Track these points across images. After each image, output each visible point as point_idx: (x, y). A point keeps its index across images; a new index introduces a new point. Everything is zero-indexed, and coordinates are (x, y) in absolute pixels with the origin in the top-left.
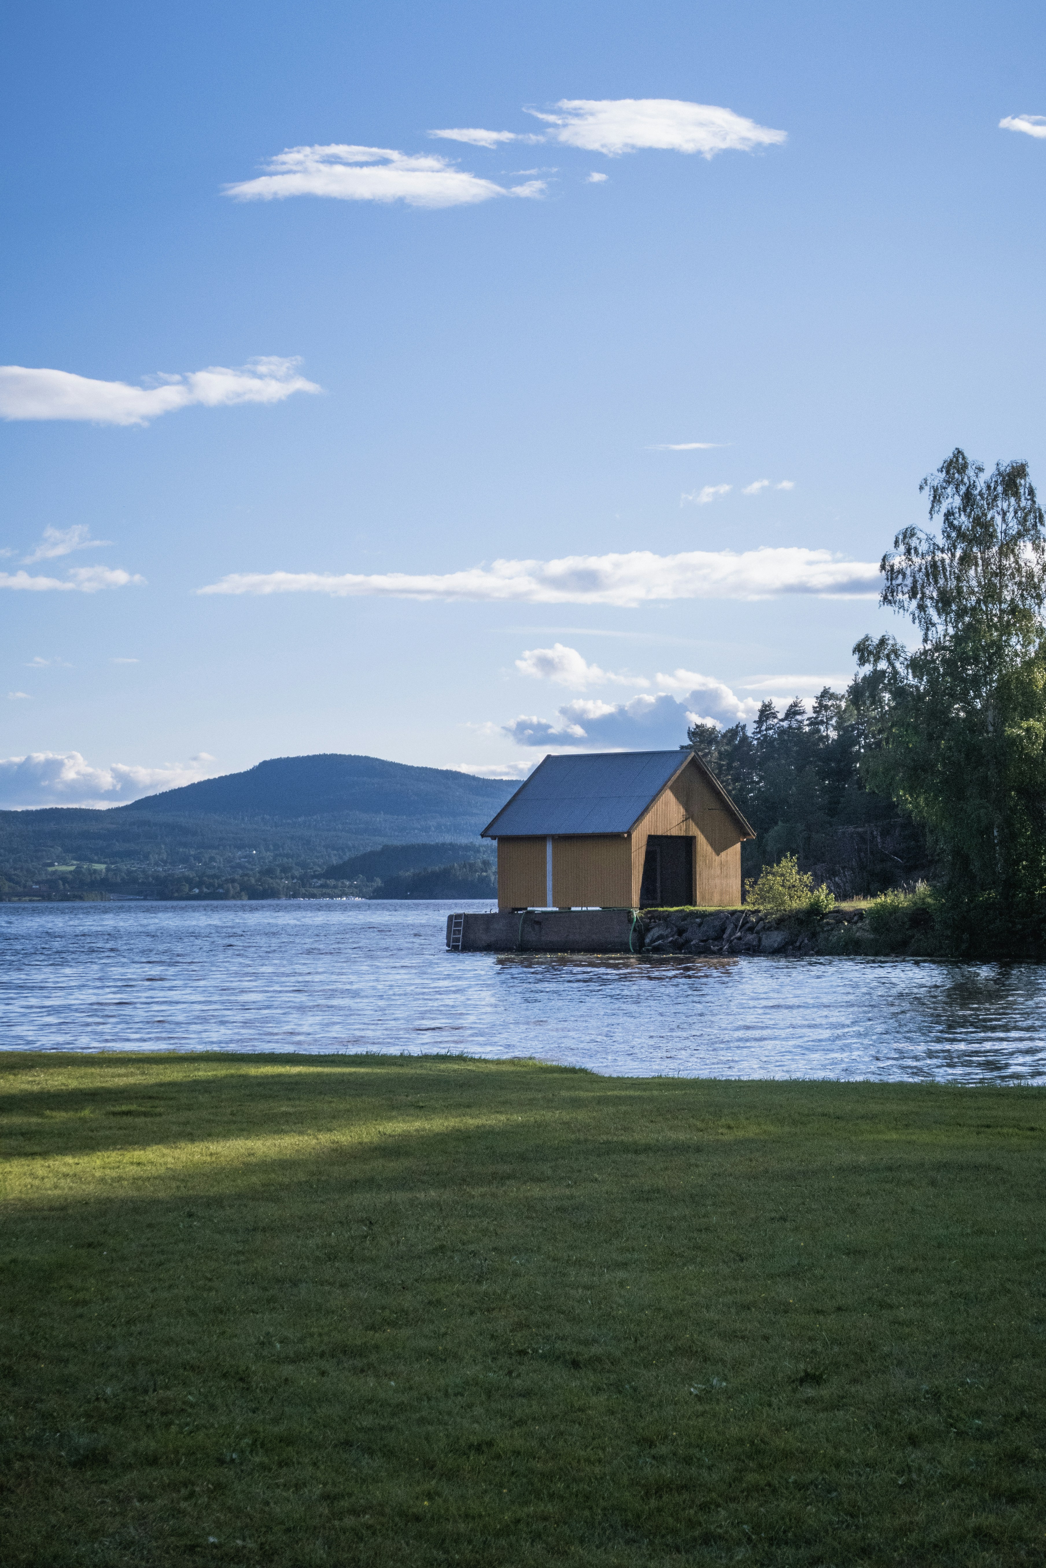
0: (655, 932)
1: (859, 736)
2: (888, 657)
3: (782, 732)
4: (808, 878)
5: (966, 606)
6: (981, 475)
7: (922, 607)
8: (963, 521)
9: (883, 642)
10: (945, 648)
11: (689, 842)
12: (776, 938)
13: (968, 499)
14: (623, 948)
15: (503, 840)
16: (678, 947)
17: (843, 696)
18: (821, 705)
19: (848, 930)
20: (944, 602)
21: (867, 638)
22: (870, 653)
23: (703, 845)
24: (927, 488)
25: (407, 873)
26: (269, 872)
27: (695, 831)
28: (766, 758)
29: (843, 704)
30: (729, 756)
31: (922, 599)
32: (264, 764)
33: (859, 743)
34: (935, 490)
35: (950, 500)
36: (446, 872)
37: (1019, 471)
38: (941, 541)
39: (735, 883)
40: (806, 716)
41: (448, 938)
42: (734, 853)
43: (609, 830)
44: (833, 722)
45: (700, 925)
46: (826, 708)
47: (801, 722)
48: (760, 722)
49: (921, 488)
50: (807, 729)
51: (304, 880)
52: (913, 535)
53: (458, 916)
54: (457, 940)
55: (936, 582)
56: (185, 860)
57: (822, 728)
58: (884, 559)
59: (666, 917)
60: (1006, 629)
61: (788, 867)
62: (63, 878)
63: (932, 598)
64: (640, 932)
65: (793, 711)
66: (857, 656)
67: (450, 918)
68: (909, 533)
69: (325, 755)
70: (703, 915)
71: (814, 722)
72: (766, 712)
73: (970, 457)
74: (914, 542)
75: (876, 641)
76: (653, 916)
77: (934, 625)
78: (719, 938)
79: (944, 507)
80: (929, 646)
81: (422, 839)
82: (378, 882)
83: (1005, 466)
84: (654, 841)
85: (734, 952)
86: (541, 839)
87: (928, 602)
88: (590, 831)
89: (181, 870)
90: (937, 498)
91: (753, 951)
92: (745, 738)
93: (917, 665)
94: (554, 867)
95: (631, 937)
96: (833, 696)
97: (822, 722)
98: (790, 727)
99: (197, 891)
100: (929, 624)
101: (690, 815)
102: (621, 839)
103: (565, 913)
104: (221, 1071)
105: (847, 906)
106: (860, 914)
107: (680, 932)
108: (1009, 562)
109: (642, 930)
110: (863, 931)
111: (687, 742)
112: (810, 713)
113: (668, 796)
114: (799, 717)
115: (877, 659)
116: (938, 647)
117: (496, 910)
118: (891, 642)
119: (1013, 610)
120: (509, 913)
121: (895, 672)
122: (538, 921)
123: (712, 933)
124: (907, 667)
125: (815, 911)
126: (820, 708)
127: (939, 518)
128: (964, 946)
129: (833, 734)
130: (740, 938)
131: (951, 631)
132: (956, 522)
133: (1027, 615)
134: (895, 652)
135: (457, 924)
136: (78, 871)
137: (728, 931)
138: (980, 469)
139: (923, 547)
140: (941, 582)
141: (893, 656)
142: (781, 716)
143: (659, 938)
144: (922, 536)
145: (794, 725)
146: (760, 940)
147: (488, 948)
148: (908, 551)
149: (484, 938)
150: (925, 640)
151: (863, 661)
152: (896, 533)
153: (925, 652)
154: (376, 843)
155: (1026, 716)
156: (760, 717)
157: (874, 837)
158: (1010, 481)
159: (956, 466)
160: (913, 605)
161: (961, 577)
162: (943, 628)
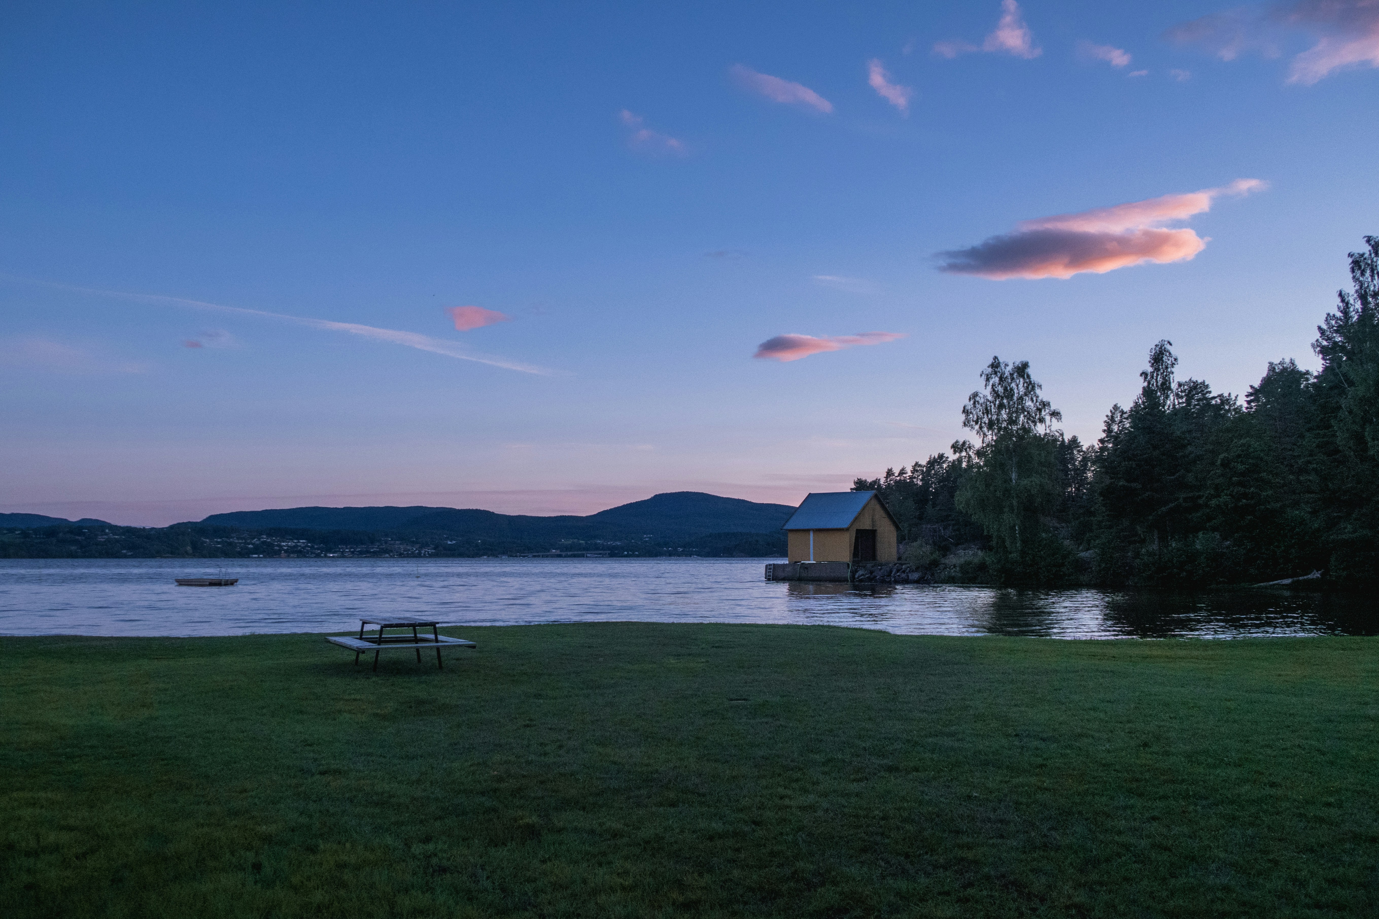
0: (860, 573)
1: (932, 483)
2: (966, 450)
3: (896, 482)
5: (1001, 427)
6: (1007, 367)
7: (981, 428)
8: (1000, 389)
9: (964, 443)
10: (992, 445)
11: (873, 532)
12: (916, 576)
13: (1001, 379)
14: (845, 580)
15: (791, 531)
16: (871, 580)
17: (924, 466)
18: (914, 470)
19: (949, 572)
20: (991, 425)
21: (957, 442)
22: (958, 448)
23: (879, 533)
24: (983, 375)
25: (721, 546)
26: (657, 544)
27: (876, 527)
28: (889, 494)
29: (925, 469)
30: (872, 493)
31: (981, 424)
32: (656, 496)
33: (932, 487)
34: (987, 375)
35: (993, 380)
36: (739, 545)
37: (1025, 365)
38: (990, 398)
39: (894, 551)
40: (908, 475)
41: (766, 574)
43: (839, 527)
44: (920, 477)
45: (881, 569)
46: (917, 471)
47: (906, 477)
48: (887, 478)
49: (981, 375)
50: (908, 481)
51: (675, 549)
52: (977, 395)
53: (770, 565)
54: (769, 576)
55: (988, 416)
57: (915, 480)
58: (964, 408)
59: (865, 566)
62: (566, 546)
63: (985, 423)
64: (853, 572)
65: (902, 472)
66: (952, 450)
67: (766, 566)
68: (975, 395)
69: (683, 492)
70: (881, 565)
71: (911, 478)
72: (890, 473)
73: (1001, 360)
74: (978, 399)
75: (961, 443)
76: (859, 565)
77: (987, 436)
78: (889, 576)
79: (991, 383)
80: (984, 445)
81: (728, 530)
82: (708, 549)
83: (1018, 363)
84: (858, 532)
85: (898, 582)
86: (807, 531)
87: (983, 425)
88: (830, 527)
90: (988, 379)
91: (907, 581)
92: (879, 485)
93: (979, 453)
94: (814, 542)
95: (849, 575)
96: (920, 466)
97: (915, 478)
98: (900, 480)
99: (626, 553)
100: (985, 435)
101: (874, 520)
102: (844, 531)
103: (818, 564)
105: (947, 561)
106: (953, 565)
107: (871, 572)
108: (1021, 407)
110: (955, 573)
111: (853, 486)
113: (865, 512)
114: (904, 475)
115: (961, 451)
116: (988, 446)
117: (788, 562)
118: (968, 443)
119: (1024, 428)
120: (793, 564)
121: (970, 457)
122: (806, 567)
123: (886, 574)
124: (975, 454)
125: (932, 563)
126: (914, 471)
127: (989, 388)
128: (1002, 580)
129: (920, 483)
130: (899, 576)
131: (994, 438)
132: (996, 389)
133: (1029, 430)
134: (970, 448)
135: (770, 569)
137: (893, 573)
138: (1007, 365)
139: (982, 401)
140: (990, 416)
141: (968, 450)
142: (896, 475)
143: (862, 575)
144: (981, 396)
145: (902, 478)
146: (908, 577)
147: (783, 580)
148: (974, 403)
149: (782, 575)
150: (983, 443)
151: (955, 452)
152: (970, 394)
153: (983, 448)
154: (706, 532)
156: (887, 475)
157: (940, 530)
158: (1022, 370)
159: (995, 365)
160: (977, 427)
161: (998, 414)
162: (991, 437)
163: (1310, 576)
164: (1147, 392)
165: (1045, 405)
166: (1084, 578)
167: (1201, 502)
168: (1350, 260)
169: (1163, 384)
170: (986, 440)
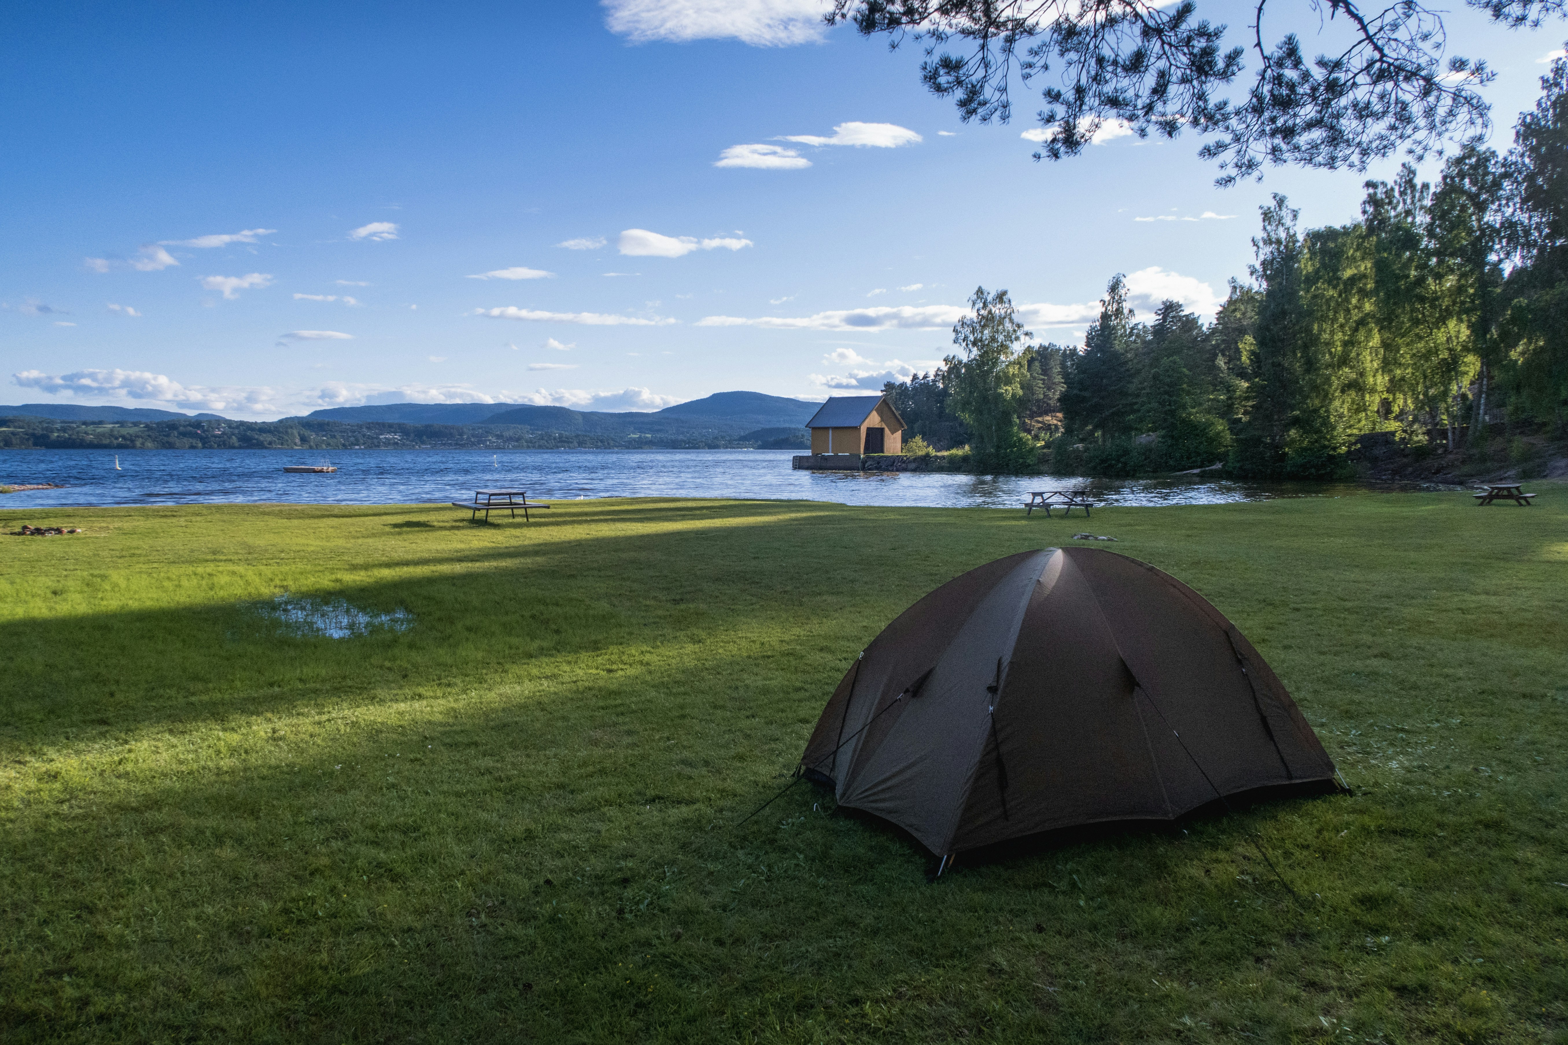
0: (869, 463)
2: (957, 361)
3: (921, 385)
4: (925, 443)
5: (984, 344)
6: (990, 295)
7: (967, 345)
8: (983, 312)
9: (954, 357)
10: (975, 360)
11: (882, 430)
12: (913, 466)
13: (985, 304)
14: (858, 469)
15: (813, 428)
16: (877, 468)
19: (939, 463)
20: (974, 344)
21: (948, 356)
22: (950, 360)
23: (887, 431)
25: (772, 439)
26: (716, 438)
27: (884, 426)
28: (914, 395)
30: (900, 394)
31: (967, 342)
32: (714, 395)
33: (951, 388)
34: (973, 301)
36: (787, 439)
37: (1004, 293)
38: (975, 320)
39: (899, 445)
40: (930, 379)
41: (793, 465)
42: (899, 434)
43: (852, 425)
44: (941, 381)
45: (885, 461)
46: (938, 376)
47: (929, 381)
48: (912, 381)
49: (969, 301)
50: (931, 384)
51: (730, 441)
52: (965, 318)
53: (796, 456)
54: (797, 466)
55: (973, 335)
56: (683, 433)
57: (937, 383)
58: (954, 328)
59: (873, 458)
60: (999, 353)
61: (918, 439)
62: (634, 440)
63: (971, 341)
65: (925, 377)
66: (945, 361)
70: (887, 457)
71: (933, 381)
72: (915, 377)
73: (986, 288)
74: (966, 320)
75: (951, 356)
76: (869, 457)
77: (972, 351)
78: (892, 465)
79: (977, 306)
80: (970, 359)
81: (778, 425)
82: (760, 443)
83: (999, 291)
84: (869, 429)
85: (897, 470)
86: (827, 428)
87: (969, 342)
88: (845, 426)
89: (681, 437)
90: (974, 304)
91: (905, 470)
93: (968, 365)
94: (832, 439)
95: (860, 465)
96: (941, 371)
97: (937, 381)
98: (924, 383)
100: (970, 351)
101: (882, 420)
102: (857, 429)
103: (836, 456)
104: (737, 503)
105: (939, 454)
106: (943, 457)
107: (878, 463)
108: (1001, 327)
109: (864, 462)
110: (945, 463)
112: (932, 377)
113: (874, 413)
114: (928, 379)
115: (953, 363)
116: (973, 360)
117: (810, 455)
118: (957, 357)
119: (1002, 345)
120: (815, 455)
121: (960, 367)
122: (826, 459)
123: (890, 464)
124: (964, 366)
125: (927, 455)
126: (936, 375)
127: (975, 312)
128: (981, 469)
129: (941, 385)
130: (900, 466)
131: (978, 354)
132: (981, 313)
133: (1007, 347)
134: (959, 360)
135: (796, 460)
136: (640, 437)
137: (896, 463)
138: (990, 293)
139: (969, 322)
140: (975, 335)
142: (921, 379)
143: (870, 466)
144: (969, 318)
145: (926, 382)
146: (907, 466)
147: (807, 468)
148: (963, 324)
149: (806, 464)
150: (970, 357)
151: (948, 363)
153: (969, 361)
154: (758, 427)
155: (1006, 385)
156: (912, 379)
158: (1001, 297)
159: (980, 292)
160: (964, 344)
161: (982, 332)
162: (975, 352)
163: (1214, 467)
164: (1105, 317)
165: (1019, 326)
166: (1044, 468)
167: (1135, 407)
168: (1261, 211)
169: (1117, 310)
170: (972, 357)
